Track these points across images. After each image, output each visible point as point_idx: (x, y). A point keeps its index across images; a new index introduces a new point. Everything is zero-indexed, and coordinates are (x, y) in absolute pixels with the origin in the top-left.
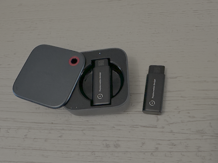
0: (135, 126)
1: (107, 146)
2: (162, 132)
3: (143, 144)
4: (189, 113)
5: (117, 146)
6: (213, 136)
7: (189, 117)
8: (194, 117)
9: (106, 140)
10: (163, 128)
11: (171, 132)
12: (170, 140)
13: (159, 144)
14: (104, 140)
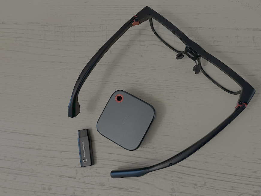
0: (62, 176)
1: (44, 189)
2: (79, 182)
3: (66, 189)
4: (97, 170)
5: (50, 189)
6: (108, 188)
7: (97, 172)
8: (99, 173)
9: (44, 185)
10: (80, 179)
11: (84, 183)
12: (83, 188)
13: (76, 190)
14: (43, 184)
